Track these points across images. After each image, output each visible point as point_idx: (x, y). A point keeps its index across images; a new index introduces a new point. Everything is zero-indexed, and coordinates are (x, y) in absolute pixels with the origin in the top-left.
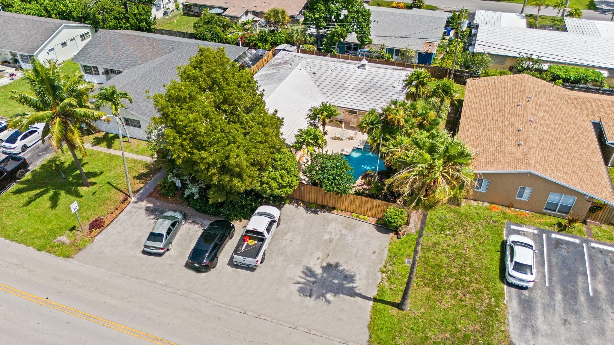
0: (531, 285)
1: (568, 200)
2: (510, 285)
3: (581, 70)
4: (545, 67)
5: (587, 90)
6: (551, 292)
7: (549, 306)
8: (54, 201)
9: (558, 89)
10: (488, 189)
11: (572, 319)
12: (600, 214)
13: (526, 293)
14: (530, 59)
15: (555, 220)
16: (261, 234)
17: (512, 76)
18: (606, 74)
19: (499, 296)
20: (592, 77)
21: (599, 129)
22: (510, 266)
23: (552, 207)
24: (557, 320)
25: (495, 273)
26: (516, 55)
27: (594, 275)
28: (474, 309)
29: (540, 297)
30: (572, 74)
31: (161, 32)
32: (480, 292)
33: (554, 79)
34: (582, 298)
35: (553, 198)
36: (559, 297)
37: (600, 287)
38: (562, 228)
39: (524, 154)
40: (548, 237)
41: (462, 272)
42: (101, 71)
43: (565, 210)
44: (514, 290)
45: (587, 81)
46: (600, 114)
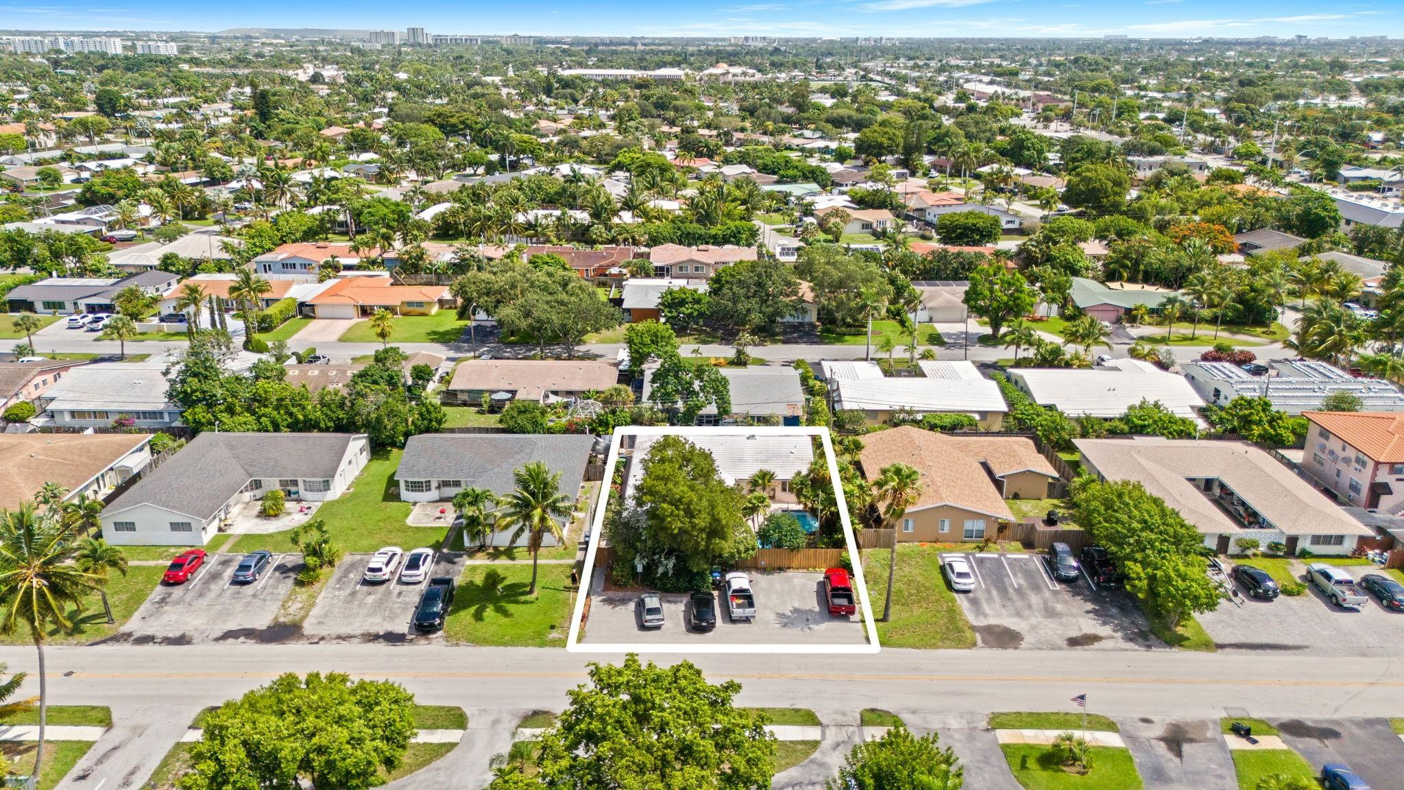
0: (972, 587)
1: (979, 525)
2: (958, 591)
3: (953, 415)
4: (919, 417)
5: (965, 434)
6: (988, 591)
7: (990, 599)
8: (478, 617)
9: (938, 436)
10: (914, 528)
11: (1009, 604)
12: (1007, 532)
13: (971, 595)
14: (902, 411)
15: (974, 545)
16: (746, 590)
17: (892, 431)
18: (977, 417)
19: (953, 600)
20: (965, 420)
21: (985, 465)
22: (953, 578)
23: (969, 534)
24: (998, 606)
25: (943, 587)
26: (887, 408)
27: (1015, 575)
28: (938, 611)
29: (981, 596)
30: (947, 421)
31: (452, 431)
32: (937, 601)
33: (932, 427)
34: (1011, 590)
35: (969, 525)
36: (994, 593)
37: (1022, 581)
38: (981, 549)
39: (935, 492)
40: (974, 558)
41: (918, 591)
42: (434, 485)
43: (980, 534)
44: (962, 595)
45: (962, 426)
46: (983, 454)
